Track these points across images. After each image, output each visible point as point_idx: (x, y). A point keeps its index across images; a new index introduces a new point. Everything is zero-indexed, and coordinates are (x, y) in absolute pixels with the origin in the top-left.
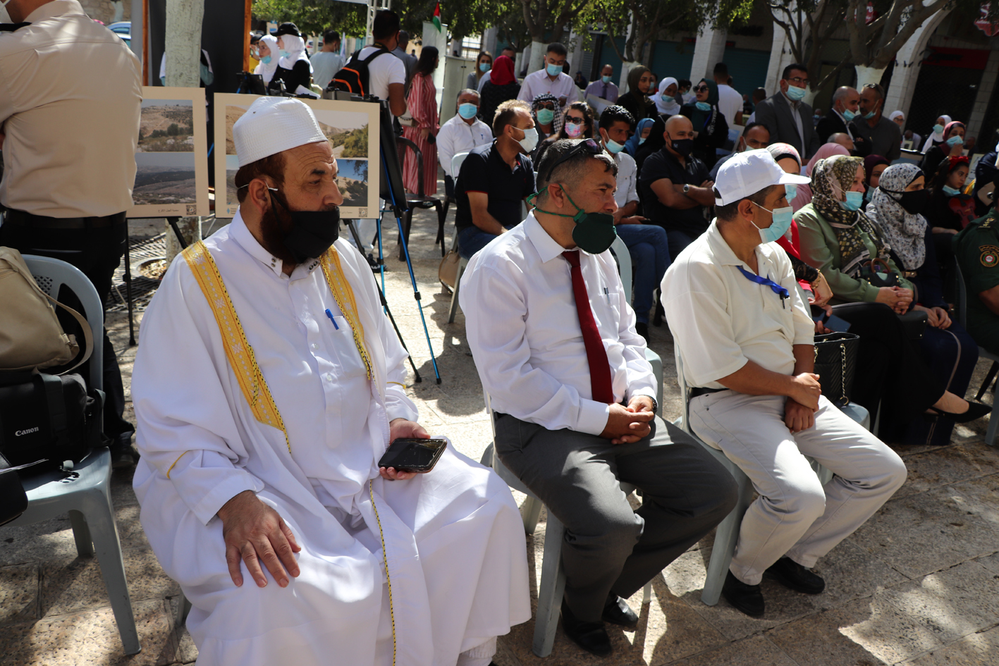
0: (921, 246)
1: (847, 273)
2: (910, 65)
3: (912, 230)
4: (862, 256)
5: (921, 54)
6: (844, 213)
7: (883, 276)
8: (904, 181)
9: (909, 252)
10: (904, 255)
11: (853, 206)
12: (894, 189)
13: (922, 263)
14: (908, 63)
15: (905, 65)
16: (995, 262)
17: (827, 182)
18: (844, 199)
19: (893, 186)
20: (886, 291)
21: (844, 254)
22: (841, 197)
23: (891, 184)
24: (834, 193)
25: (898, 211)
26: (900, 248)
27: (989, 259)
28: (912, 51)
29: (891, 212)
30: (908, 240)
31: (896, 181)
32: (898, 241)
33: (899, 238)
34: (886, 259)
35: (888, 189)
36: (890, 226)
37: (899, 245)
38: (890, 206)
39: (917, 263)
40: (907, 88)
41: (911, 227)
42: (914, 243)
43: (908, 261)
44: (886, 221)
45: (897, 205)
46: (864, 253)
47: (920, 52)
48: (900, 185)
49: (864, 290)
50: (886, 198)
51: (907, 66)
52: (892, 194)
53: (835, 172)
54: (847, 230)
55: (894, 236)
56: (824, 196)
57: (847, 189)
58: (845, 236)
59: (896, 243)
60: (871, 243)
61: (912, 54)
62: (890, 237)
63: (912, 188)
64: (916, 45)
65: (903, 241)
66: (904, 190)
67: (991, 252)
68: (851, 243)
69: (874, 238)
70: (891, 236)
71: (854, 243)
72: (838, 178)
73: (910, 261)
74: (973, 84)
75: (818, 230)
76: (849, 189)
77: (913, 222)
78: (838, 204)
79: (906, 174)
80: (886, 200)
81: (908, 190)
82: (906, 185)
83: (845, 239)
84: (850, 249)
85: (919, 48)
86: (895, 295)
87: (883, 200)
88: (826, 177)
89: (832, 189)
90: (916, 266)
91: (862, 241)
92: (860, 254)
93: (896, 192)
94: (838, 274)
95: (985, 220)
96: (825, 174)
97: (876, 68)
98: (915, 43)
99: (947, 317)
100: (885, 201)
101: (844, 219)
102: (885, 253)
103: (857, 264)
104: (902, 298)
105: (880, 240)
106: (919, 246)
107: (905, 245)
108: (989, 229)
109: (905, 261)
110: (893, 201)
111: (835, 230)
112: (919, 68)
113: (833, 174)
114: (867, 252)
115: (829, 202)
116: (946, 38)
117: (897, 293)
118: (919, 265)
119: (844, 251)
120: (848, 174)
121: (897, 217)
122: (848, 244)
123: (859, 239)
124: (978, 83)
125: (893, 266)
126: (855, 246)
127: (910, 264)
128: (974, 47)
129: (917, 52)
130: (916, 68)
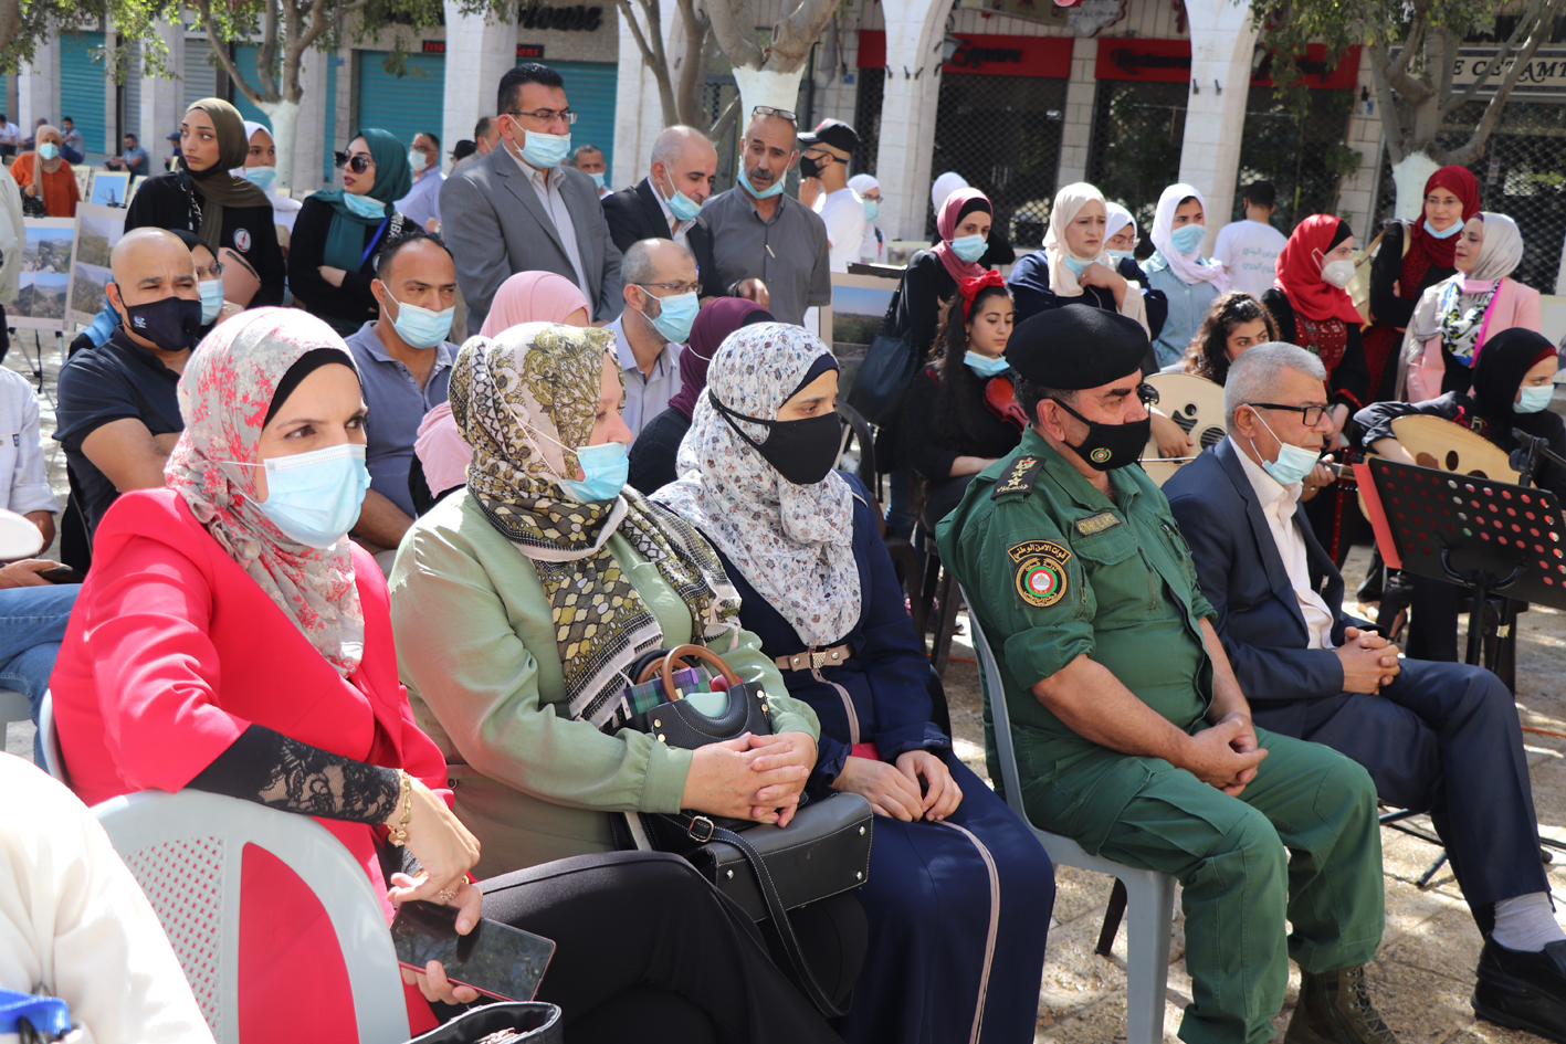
0: (846, 568)
1: (587, 714)
2: (917, 76)
3: (806, 532)
4: (630, 648)
5: (936, 49)
6: (574, 511)
7: (709, 704)
8: (775, 387)
9: (809, 590)
10: (795, 605)
11: (606, 486)
12: (746, 410)
13: (855, 620)
14: (912, 71)
15: (908, 76)
16: (1057, 591)
17: (508, 421)
18: (573, 471)
19: (743, 400)
20: (715, 759)
21: (572, 651)
22: (563, 469)
23: (736, 394)
24: (536, 457)
25: (759, 477)
26: (781, 585)
27: (1041, 583)
28: (916, 44)
29: (737, 480)
30: (803, 555)
31: (751, 383)
32: (771, 565)
33: (774, 553)
34: (727, 635)
35: (728, 406)
36: (742, 520)
37: (777, 573)
38: (736, 461)
39: (837, 621)
40: (919, 125)
41: (801, 524)
42: (823, 561)
43: (808, 621)
44: (726, 505)
45: (755, 458)
46: (639, 637)
47: (934, 45)
48: (764, 397)
49: (641, 770)
50: (724, 434)
51: (912, 77)
52: (741, 424)
53: (533, 387)
54: (582, 565)
55: (758, 548)
56: (503, 466)
57: (578, 443)
58: (573, 587)
59: (768, 571)
60: (668, 597)
61: (919, 51)
62: (746, 555)
63: (801, 409)
64: (924, 30)
65: (789, 562)
66: (774, 415)
67: (1041, 560)
68: (591, 608)
69: (680, 577)
70: (748, 548)
71: (602, 609)
72: (547, 408)
73: (816, 619)
74: (1054, 109)
75: (475, 582)
76: (585, 439)
77: (807, 505)
78: (557, 489)
79: (782, 364)
80: (725, 441)
81: (787, 415)
82: (780, 399)
83: (572, 599)
84: (591, 630)
85: (931, 37)
86: (745, 769)
87: (715, 440)
88: (504, 405)
89: (531, 443)
90: (837, 631)
91: (634, 594)
92: (622, 643)
93: (752, 420)
94: (548, 725)
95: (1012, 468)
96: (500, 395)
97: (780, 71)
98: (921, 26)
99: (948, 778)
100: (719, 446)
101: (576, 528)
102: (721, 617)
103: (617, 680)
104: (772, 775)
105: (700, 579)
106: (839, 568)
107: (793, 573)
108: (1026, 494)
109: (800, 621)
110: (743, 444)
111: (543, 571)
112: (937, 80)
113: (527, 395)
114: (655, 629)
115: (524, 485)
116: (986, 15)
117: (750, 761)
118: (847, 627)
119: (569, 641)
120: (577, 393)
121: (759, 495)
122: (581, 615)
123: (623, 589)
124: (1061, 106)
125: (751, 654)
126: (605, 620)
127: (817, 628)
128: (1042, 31)
129: (928, 46)
130: (933, 82)
